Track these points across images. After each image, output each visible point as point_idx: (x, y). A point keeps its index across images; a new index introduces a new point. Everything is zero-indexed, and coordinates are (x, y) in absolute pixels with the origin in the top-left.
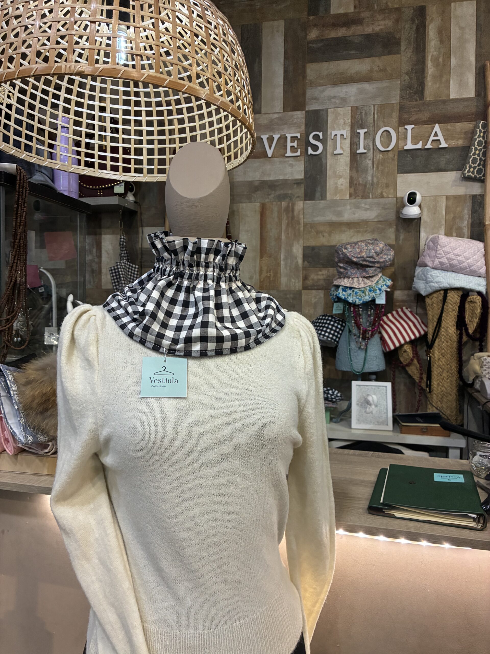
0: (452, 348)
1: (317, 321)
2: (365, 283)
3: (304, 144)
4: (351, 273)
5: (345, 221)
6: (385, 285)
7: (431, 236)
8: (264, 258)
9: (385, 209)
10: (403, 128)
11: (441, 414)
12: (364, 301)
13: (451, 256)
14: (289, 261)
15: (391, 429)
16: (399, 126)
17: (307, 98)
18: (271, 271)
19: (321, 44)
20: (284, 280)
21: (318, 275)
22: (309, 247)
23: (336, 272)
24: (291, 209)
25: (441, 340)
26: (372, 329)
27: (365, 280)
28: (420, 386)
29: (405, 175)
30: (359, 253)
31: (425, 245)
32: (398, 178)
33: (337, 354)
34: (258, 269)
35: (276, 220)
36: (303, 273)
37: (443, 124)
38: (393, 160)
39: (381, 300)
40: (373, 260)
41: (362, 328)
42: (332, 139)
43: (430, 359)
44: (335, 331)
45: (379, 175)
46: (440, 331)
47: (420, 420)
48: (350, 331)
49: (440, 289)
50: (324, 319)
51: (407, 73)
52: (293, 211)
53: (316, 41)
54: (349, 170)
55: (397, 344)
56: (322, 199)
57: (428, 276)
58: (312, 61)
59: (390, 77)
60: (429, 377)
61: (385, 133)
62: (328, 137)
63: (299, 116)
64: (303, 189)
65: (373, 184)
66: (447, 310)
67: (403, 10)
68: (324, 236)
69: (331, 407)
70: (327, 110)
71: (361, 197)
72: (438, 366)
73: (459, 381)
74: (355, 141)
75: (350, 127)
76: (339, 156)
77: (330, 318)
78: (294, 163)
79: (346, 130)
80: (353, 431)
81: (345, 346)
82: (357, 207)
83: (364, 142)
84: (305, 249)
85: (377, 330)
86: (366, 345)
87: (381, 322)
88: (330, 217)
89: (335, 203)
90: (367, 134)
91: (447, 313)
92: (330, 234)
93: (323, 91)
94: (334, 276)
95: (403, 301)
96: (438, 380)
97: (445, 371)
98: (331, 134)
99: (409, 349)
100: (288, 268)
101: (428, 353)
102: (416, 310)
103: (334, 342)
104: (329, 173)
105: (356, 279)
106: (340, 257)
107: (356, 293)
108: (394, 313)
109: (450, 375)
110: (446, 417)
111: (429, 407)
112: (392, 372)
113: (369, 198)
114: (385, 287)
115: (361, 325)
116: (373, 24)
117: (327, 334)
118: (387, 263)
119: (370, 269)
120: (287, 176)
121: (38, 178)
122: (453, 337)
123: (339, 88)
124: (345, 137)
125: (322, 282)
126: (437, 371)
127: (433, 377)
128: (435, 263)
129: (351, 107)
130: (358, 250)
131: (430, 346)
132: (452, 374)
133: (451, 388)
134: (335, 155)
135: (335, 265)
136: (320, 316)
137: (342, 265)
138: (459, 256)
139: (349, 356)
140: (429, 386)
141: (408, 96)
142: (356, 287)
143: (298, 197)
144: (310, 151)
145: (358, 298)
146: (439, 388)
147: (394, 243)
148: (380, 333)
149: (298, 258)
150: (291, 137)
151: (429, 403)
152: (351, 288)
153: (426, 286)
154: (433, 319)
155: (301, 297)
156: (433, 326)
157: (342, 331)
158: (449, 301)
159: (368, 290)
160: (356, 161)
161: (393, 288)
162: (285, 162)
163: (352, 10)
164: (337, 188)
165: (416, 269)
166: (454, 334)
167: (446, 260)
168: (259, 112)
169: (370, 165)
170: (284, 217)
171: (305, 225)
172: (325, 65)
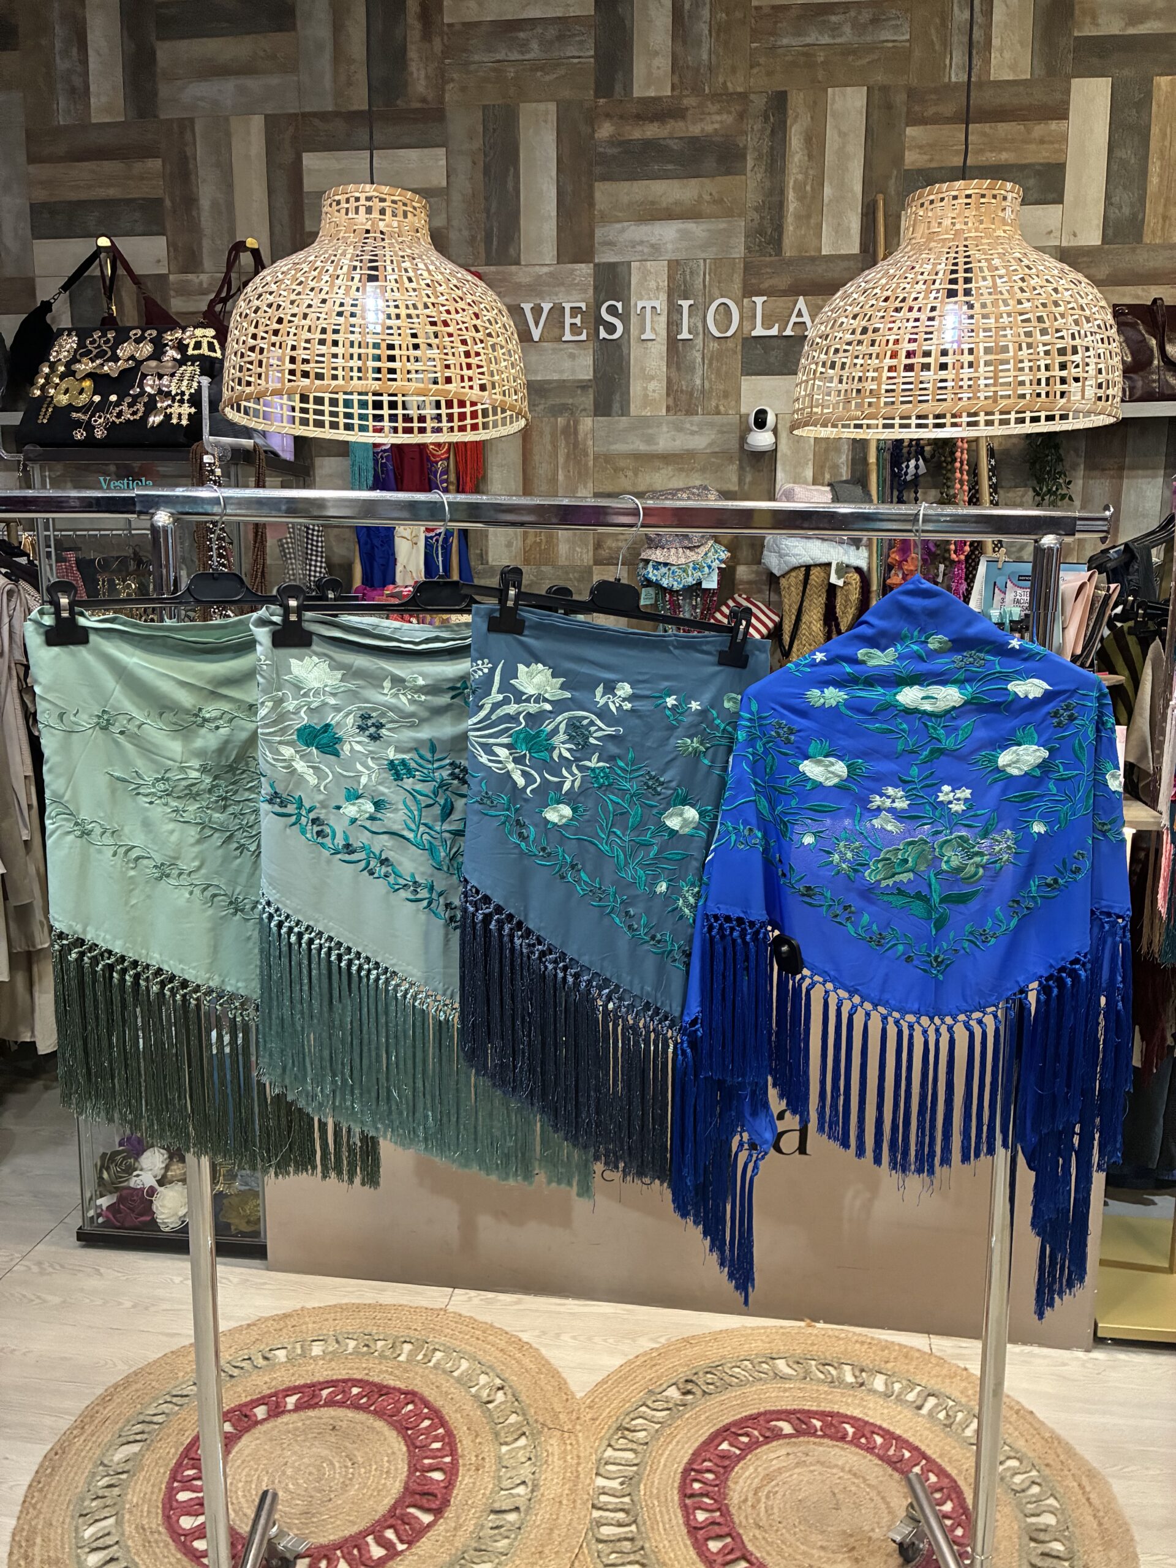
2: (687, 557)
3: (593, 321)
4: (667, 540)
5: (660, 452)
6: (718, 558)
9: (724, 433)
10: (749, 300)
12: (686, 584)
16: (744, 296)
17: (596, 242)
18: (543, 534)
19: (618, 150)
20: (563, 549)
21: (618, 540)
24: (572, 428)
25: (802, 642)
27: (688, 552)
29: (753, 377)
32: (742, 383)
35: (549, 447)
37: (810, 297)
38: (735, 353)
39: (711, 583)
42: (638, 315)
45: (713, 376)
46: (801, 630)
49: (799, 565)
51: (756, 209)
52: (576, 433)
53: (612, 142)
54: (665, 367)
56: (622, 415)
58: (604, 178)
59: (729, 213)
61: (722, 307)
62: (632, 310)
63: (584, 271)
64: (591, 397)
65: (703, 392)
66: (811, 596)
67: (752, 97)
68: (626, 476)
70: (629, 264)
71: (684, 412)
74: (675, 318)
75: (666, 295)
76: (649, 344)
78: (576, 353)
79: (661, 300)
82: (680, 429)
83: (689, 321)
88: (637, 445)
89: (645, 422)
90: (693, 308)
91: (811, 601)
92: (636, 473)
93: (623, 230)
94: (642, 542)
95: (750, 582)
98: (636, 305)
102: (769, 597)
104: (634, 370)
105: (673, 551)
107: (673, 573)
113: (697, 414)
114: (717, 561)
116: (702, 120)
120: (566, 375)
122: (819, 638)
123: (648, 227)
124: (659, 311)
129: (669, 261)
131: (787, 652)
134: (643, 340)
141: (757, 248)
142: (674, 563)
143: (585, 410)
144: (603, 334)
145: (677, 581)
147: (737, 489)
150: (572, 308)
152: (666, 564)
153: (779, 560)
155: (592, 576)
158: (813, 584)
159: (690, 569)
160: (677, 352)
161: (733, 561)
162: (562, 350)
163: (668, 92)
164: (646, 396)
166: (820, 633)
168: (517, 263)
169: (699, 360)
170: (562, 444)
171: (595, 459)
172: (625, 186)
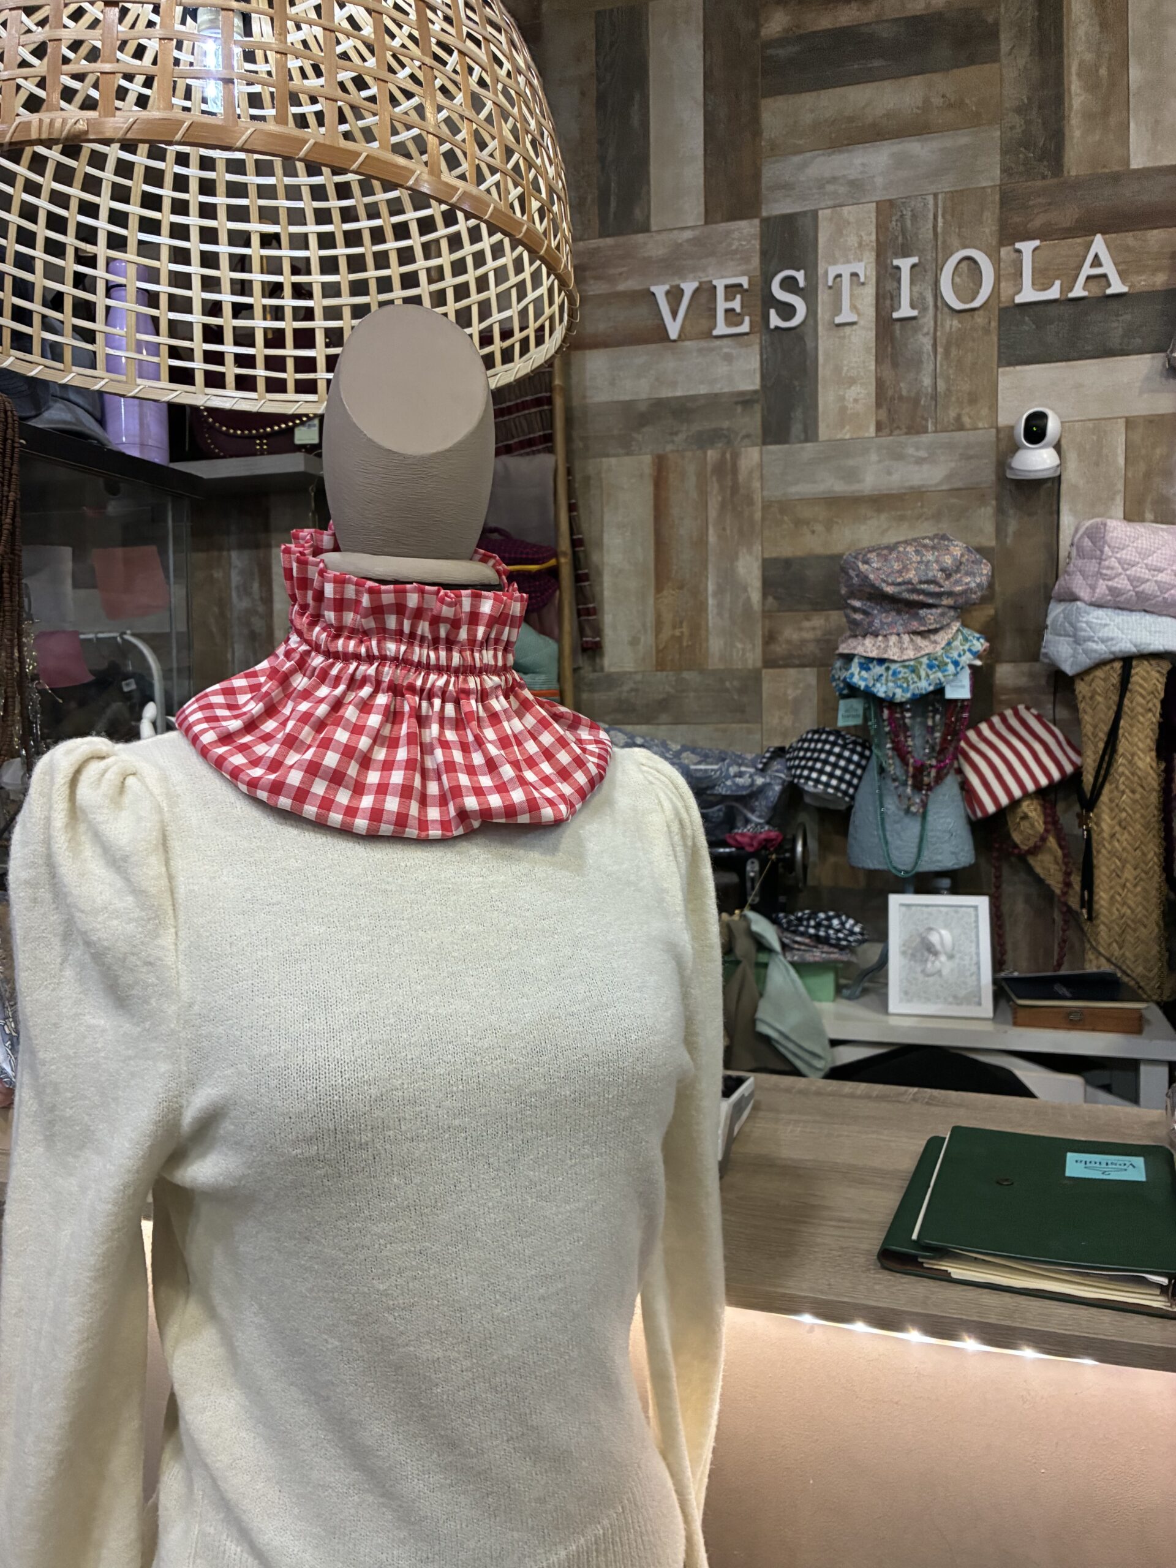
0: (1148, 807)
1: (800, 744)
2: (917, 648)
3: (759, 303)
4: (881, 622)
5: (866, 493)
6: (970, 650)
7: (1088, 523)
8: (665, 593)
9: (970, 458)
10: (1010, 248)
11: (1119, 975)
12: (917, 692)
13: (1139, 571)
14: (728, 598)
15: (990, 1013)
16: (1001, 244)
17: (763, 186)
18: (685, 624)
19: (797, 48)
20: (715, 645)
21: (801, 629)
22: (775, 561)
23: (844, 620)
24: (729, 465)
25: (1117, 787)
26: (939, 761)
27: (919, 640)
28: (1066, 904)
29: (1018, 368)
30: (900, 572)
31: (1072, 545)
32: (1000, 379)
33: (851, 829)
34: (650, 619)
35: (694, 494)
36: (763, 627)
37: (1114, 235)
38: (987, 332)
39: (960, 690)
40: (937, 589)
41: (911, 761)
42: (830, 288)
43: (1089, 834)
44: (845, 770)
45: (951, 371)
46: (1115, 766)
47: (1064, 991)
48: (882, 770)
49: (1112, 656)
50: (818, 741)
51: (1019, 110)
52: (735, 471)
53: (786, 39)
54: (873, 363)
55: (1004, 800)
56: (806, 440)
57: (1079, 625)
58: (773, 92)
59: (974, 121)
60: (1088, 883)
61: (964, 264)
62: (820, 281)
63: (745, 231)
64: (758, 416)
65: (935, 397)
66: (1132, 710)
68: (813, 532)
69: (836, 961)
70: (815, 214)
71: (905, 430)
72: (1109, 852)
73: (1165, 888)
74: (888, 287)
75: (874, 254)
76: (848, 329)
77: (832, 738)
78: (734, 352)
79: (865, 260)
80: (893, 1021)
81: (871, 808)
82: (899, 457)
83: (911, 291)
84: (767, 564)
85: (952, 765)
86: (924, 805)
87: (963, 744)
88: (830, 484)
89: (840, 449)
90: (917, 268)
91: (1132, 718)
92: (829, 526)
93: (804, 165)
94: (840, 631)
95: (1019, 690)
96: (1111, 888)
97: (1128, 866)
98: (826, 273)
99: (1035, 810)
100: (726, 615)
101: (1083, 820)
102: (1051, 712)
103: (843, 798)
104: (824, 371)
105: (893, 639)
106: (853, 585)
107: (895, 674)
108: (996, 720)
109: (1143, 875)
110: (1132, 983)
111: (1090, 955)
112: (993, 870)
113: (926, 431)
114: (968, 655)
115: (909, 752)
117: (824, 778)
118: (974, 596)
119: (929, 611)
120: (719, 386)
121: (56, 416)
122: (1150, 779)
123: (846, 155)
124: (862, 279)
125: (811, 648)
126: (1108, 867)
127: (1097, 882)
128: (1098, 590)
129: (877, 203)
130: (896, 566)
131: (1090, 803)
132: (1146, 873)
133: (1145, 908)
134: (839, 325)
135: (842, 605)
136: (808, 733)
137: (857, 604)
138: (1161, 570)
139: (880, 832)
140: (1088, 903)
141: (1021, 168)
142: (896, 658)
143: (748, 436)
144: (775, 321)
145: (901, 687)
146: (1114, 910)
147: (993, 543)
148: (960, 771)
149: (749, 589)
150: (727, 287)
151: (1088, 946)
152: (881, 661)
153: (1075, 650)
154: (1095, 735)
155: (761, 687)
156: (1095, 753)
157: (864, 768)
158: (1138, 688)
159: (924, 666)
160: (892, 339)
161: (992, 657)
162: (712, 350)
164: (843, 409)
165: (1051, 606)
166: (1151, 772)
167: (1126, 582)
168: (645, 228)
169: (928, 347)
170: (714, 487)
171: (767, 506)
172: (808, 99)
